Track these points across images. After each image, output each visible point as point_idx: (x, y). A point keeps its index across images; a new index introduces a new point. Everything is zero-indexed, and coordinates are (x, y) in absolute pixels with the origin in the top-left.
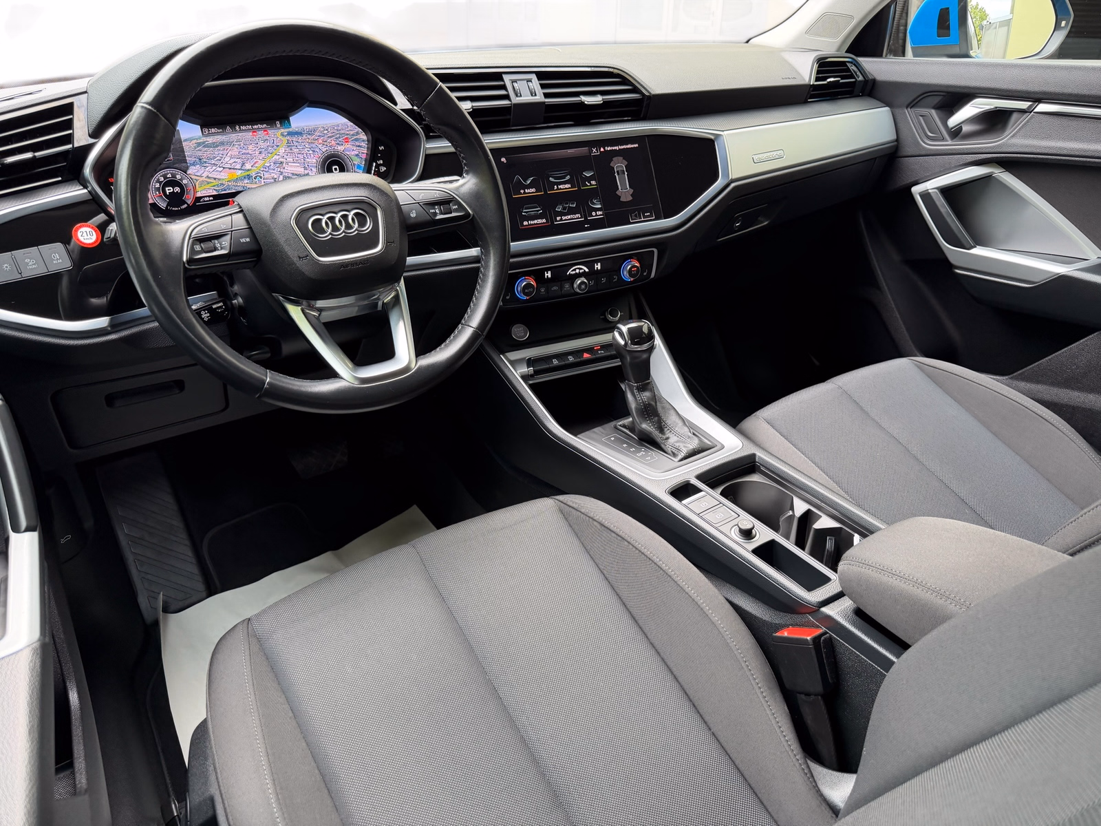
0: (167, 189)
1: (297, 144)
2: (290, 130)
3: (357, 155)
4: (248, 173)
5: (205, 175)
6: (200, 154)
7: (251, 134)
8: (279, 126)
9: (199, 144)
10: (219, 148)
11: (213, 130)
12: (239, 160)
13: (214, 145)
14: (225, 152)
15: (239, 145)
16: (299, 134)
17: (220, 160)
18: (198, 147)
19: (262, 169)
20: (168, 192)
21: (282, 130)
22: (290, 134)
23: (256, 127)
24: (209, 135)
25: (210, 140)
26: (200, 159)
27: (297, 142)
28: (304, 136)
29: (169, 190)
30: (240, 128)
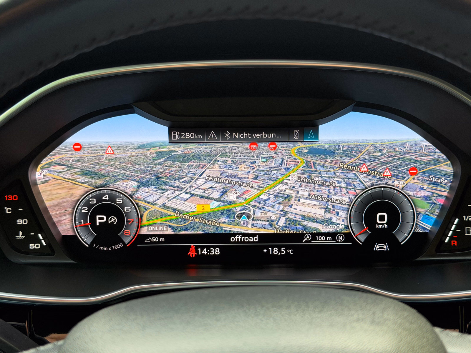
0: (98, 217)
1: (321, 169)
2: (315, 145)
3: (427, 198)
4: (229, 207)
5: (160, 202)
6: (159, 169)
7: (247, 146)
8: (296, 137)
9: (161, 155)
10: (191, 163)
11: (188, 135)
12: (219, 186)
13: (185, 159)
14: (200, 170)
15: (224, 162)
16: (329, 152)
17: (190, 182)
18: (159, 158)
19: (253, 203)
20: (98, 221)
21: (301, 145)
22: (313, 152)
23: (258, 135)
24: (180, 142)
25: (180, 149)
26: (158, 178)
27: (323, 166)
28: (337, 158)
29: (100, 219)
30: (231, 135)
